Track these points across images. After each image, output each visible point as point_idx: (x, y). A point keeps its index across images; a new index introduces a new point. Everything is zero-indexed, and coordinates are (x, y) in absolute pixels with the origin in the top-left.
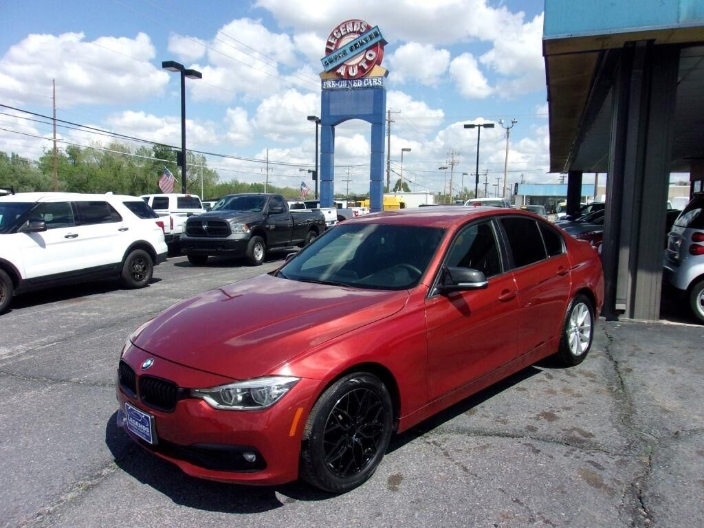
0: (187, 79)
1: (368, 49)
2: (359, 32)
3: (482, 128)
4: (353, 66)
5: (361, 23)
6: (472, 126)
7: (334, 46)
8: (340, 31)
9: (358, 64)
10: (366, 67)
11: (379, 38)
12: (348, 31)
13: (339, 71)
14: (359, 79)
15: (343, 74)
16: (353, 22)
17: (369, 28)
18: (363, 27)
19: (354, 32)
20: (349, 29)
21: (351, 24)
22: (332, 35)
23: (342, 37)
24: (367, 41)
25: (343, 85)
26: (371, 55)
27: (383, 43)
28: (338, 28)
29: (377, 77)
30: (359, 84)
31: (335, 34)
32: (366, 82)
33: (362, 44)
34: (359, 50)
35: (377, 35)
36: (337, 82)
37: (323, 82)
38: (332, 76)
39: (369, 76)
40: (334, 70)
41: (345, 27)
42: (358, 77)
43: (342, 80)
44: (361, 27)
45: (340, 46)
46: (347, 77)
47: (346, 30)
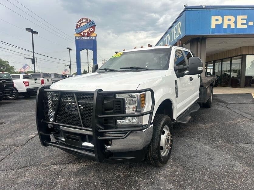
0: (33, 34)
1: (90, 27)
2: (87, 22)
4: (86, 32)
5: (88, 19)
9: (87, 32)
10: (90, 33)
15: (82, 35)
16: (85, 19)
17: (90, 21)
19: (85, 22)
22: (78, 22)
23: (81, 23)
25: (83, 38)
26: (91, 29)
27: (95, 26)
28: (80, 20)
29: (94, 37)
30: (88, 38)
32: (90, 38)
34: (87, 28)
35: (93, 23)
36: (80, 37)
37: (76, 37)
38: (79, 35)
39: (91, 36)
40: (79, 33)
41: (82, 20)
42: (87, 36)
43: (82, 36)
44: (88, 21)
45: (81, 26)
46: (84, 36)
47: (83, 21)
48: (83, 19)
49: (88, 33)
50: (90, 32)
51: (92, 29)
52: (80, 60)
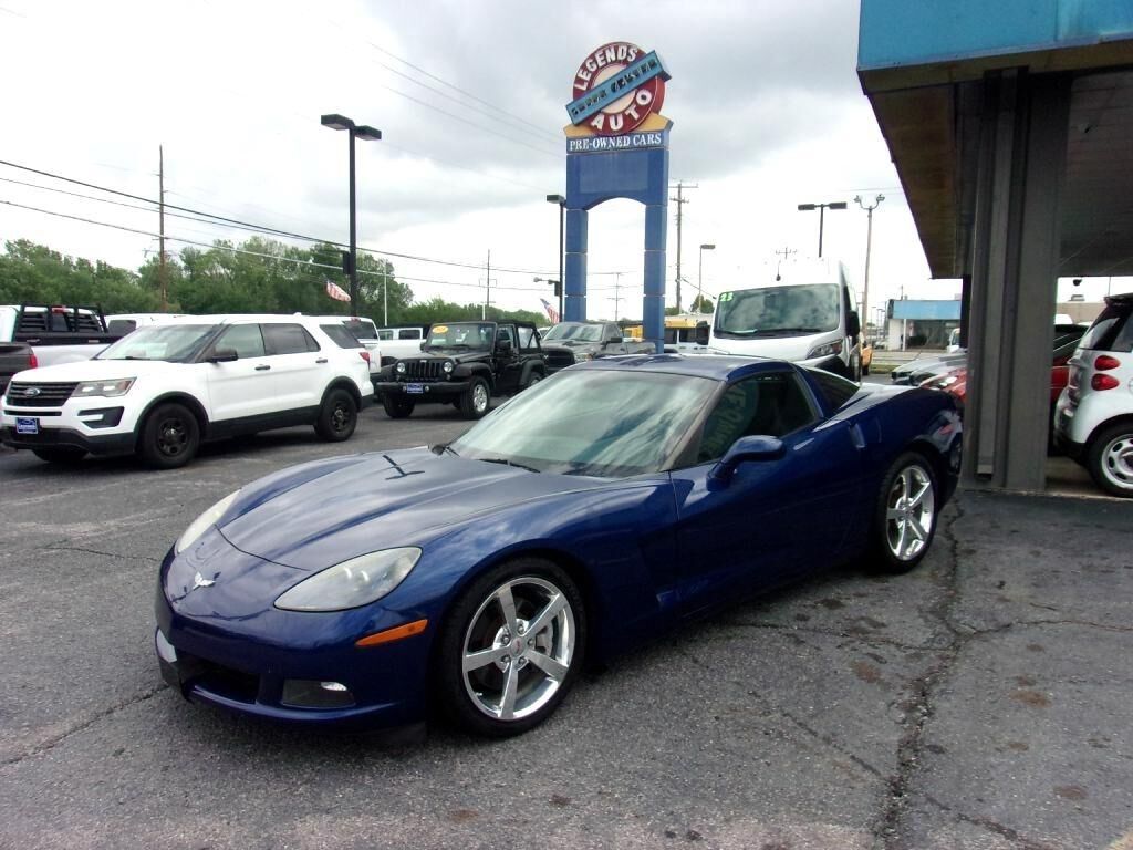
0: (358, 140)
1: (639, 88)
2: (625, 62)
3: (826, 209)
4: (616, 115)
5: (629, 48)
6: (811, 207)
7: (586, 84)
8: (595, 61)
9: (623, 112)
10: (636, 116)
11: (656, 71)
12: (609, 60)
13: (594, 123)
14: (625, 134)
15: (600, 127)
16: (616, 46)
17: (640, 54)
18: (631, 52)
19: (617, 62)
20: (611, 56)
21: (613, 50)
22: (584, 67)
23: (599, 69)
24: (637, 76)
25: (602, 142)
26: (644, 97)
27: (665, 77)
28: (592, 56)
29: (654, 132)
30: (626, 142)
31: (588, 65)
32: (638, 140)
33: (630, 80)
34: (625, 89)
35: (653, 65)
36: (591, 140)
37: (568, 140)
38: (583, 132)
39: (642, 129)
40: (587, 122)
41: (604, 54)
42: (624, 132)
43: (599, 136)
44: (628, 54)
45: (596, 85)
46: (606, 132)
47: (605, 59)
48: (608, 46)
49: (628, 119)
50: (639, 109)
51: (646, 97)
52: (585, 251)
